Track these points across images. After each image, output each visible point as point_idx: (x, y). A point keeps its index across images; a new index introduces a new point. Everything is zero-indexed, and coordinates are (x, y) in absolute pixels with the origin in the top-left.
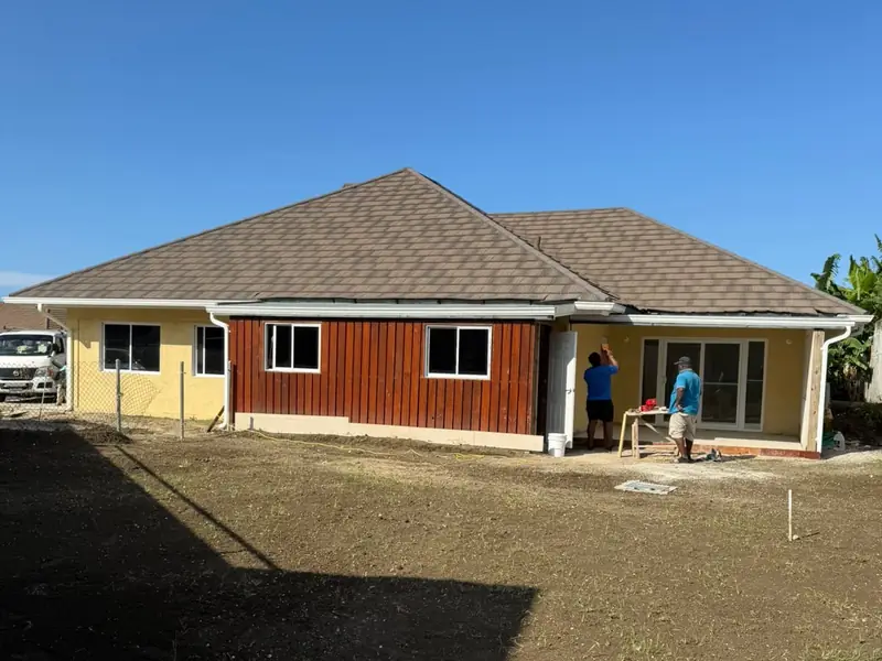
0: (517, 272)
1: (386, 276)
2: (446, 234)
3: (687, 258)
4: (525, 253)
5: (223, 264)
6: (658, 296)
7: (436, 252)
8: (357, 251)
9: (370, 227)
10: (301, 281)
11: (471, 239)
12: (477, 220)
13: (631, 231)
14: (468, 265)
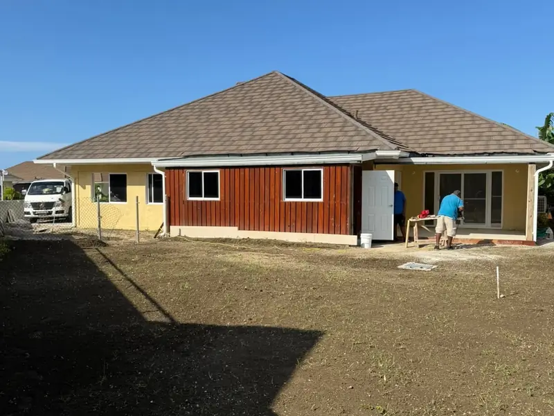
0: (340, 134)
1: (260, 139)
2: (297, 111)
3: (452, 120)
4: (346, 121)
5: (163, 135)
6: (433, 145)
7: (291, 123)
8: (243, 124)
9: (251, 109)
10: (209, 144)
11: (313, 113)
12: (317, 102)
13: (417, 103)
14: (310, 131)
